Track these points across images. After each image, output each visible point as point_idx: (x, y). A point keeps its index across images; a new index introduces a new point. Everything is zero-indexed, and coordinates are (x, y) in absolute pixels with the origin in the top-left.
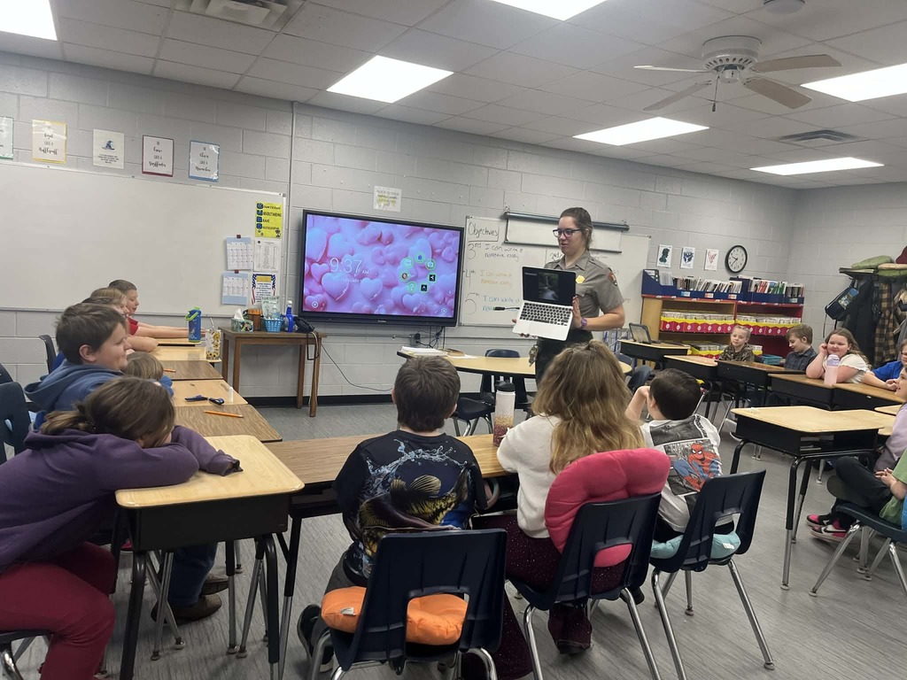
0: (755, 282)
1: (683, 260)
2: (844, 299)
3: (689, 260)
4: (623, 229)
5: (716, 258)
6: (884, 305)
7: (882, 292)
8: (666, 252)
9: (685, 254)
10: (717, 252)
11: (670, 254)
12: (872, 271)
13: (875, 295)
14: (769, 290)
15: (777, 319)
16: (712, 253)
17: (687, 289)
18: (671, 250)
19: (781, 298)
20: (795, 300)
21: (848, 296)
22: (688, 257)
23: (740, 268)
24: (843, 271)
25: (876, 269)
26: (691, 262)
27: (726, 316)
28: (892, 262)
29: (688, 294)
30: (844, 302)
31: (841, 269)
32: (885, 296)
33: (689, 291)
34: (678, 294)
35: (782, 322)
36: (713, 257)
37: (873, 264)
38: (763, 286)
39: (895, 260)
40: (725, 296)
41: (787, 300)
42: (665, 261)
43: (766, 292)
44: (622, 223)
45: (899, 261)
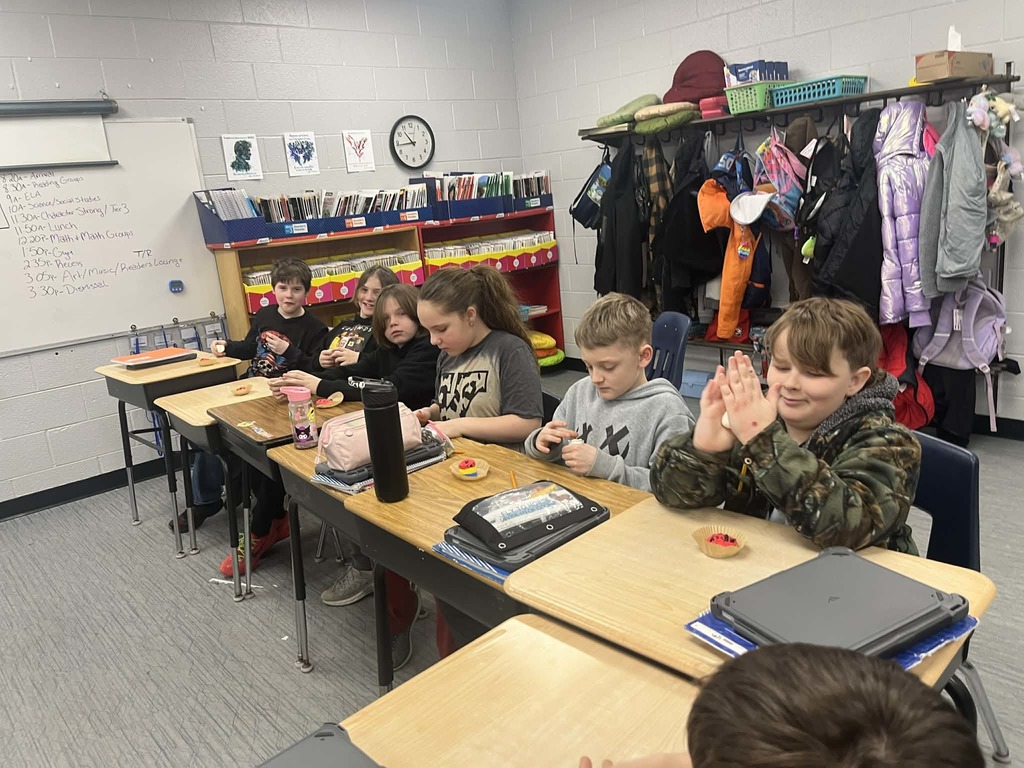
0: (449, 180)
1: (291, 160)
2: (594, 187)
3: (307, 157)
4: (105, 109)
5: (369, 146)
6: (654, 187)
7: (647, 164)
8: (242, 149)
9: (293, 148)
10: (367, 134)
11: (254, 151)
12: (624, 127)
13: (636, 171)
14: (480, 191)
15: (509, 242)
16: (357, 138)
17: (299, 218)
18: (254, 143)
19: (506, 203)
20: (535, 202)
21: (601, 181)
22: (302, 151)
23: (425, 159)
24: (587, 135)
25: (632, 121)
26: (314, 160)
27: (403, 254)
28: (658, 103)
29: (303, 228)
30: (595, 195)
31: (581, 132)
32: (653, 170)
33: (304, 220)
34: (278, 232)
35: (518, 245)
36: (359, 147)
37: (626, 113)
38: (465, 187)
39: (662, 98)
40: (393, 217)
41: (520, 204)
42: (247, 167)
43: (474, 196)
44: (100, 97)
45: (669, 98)
